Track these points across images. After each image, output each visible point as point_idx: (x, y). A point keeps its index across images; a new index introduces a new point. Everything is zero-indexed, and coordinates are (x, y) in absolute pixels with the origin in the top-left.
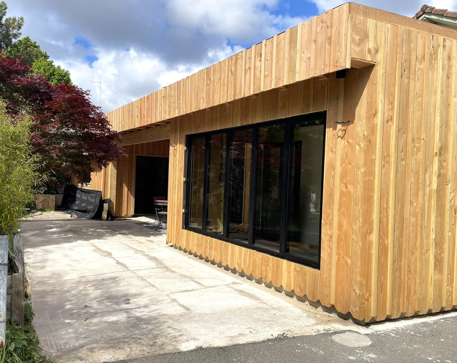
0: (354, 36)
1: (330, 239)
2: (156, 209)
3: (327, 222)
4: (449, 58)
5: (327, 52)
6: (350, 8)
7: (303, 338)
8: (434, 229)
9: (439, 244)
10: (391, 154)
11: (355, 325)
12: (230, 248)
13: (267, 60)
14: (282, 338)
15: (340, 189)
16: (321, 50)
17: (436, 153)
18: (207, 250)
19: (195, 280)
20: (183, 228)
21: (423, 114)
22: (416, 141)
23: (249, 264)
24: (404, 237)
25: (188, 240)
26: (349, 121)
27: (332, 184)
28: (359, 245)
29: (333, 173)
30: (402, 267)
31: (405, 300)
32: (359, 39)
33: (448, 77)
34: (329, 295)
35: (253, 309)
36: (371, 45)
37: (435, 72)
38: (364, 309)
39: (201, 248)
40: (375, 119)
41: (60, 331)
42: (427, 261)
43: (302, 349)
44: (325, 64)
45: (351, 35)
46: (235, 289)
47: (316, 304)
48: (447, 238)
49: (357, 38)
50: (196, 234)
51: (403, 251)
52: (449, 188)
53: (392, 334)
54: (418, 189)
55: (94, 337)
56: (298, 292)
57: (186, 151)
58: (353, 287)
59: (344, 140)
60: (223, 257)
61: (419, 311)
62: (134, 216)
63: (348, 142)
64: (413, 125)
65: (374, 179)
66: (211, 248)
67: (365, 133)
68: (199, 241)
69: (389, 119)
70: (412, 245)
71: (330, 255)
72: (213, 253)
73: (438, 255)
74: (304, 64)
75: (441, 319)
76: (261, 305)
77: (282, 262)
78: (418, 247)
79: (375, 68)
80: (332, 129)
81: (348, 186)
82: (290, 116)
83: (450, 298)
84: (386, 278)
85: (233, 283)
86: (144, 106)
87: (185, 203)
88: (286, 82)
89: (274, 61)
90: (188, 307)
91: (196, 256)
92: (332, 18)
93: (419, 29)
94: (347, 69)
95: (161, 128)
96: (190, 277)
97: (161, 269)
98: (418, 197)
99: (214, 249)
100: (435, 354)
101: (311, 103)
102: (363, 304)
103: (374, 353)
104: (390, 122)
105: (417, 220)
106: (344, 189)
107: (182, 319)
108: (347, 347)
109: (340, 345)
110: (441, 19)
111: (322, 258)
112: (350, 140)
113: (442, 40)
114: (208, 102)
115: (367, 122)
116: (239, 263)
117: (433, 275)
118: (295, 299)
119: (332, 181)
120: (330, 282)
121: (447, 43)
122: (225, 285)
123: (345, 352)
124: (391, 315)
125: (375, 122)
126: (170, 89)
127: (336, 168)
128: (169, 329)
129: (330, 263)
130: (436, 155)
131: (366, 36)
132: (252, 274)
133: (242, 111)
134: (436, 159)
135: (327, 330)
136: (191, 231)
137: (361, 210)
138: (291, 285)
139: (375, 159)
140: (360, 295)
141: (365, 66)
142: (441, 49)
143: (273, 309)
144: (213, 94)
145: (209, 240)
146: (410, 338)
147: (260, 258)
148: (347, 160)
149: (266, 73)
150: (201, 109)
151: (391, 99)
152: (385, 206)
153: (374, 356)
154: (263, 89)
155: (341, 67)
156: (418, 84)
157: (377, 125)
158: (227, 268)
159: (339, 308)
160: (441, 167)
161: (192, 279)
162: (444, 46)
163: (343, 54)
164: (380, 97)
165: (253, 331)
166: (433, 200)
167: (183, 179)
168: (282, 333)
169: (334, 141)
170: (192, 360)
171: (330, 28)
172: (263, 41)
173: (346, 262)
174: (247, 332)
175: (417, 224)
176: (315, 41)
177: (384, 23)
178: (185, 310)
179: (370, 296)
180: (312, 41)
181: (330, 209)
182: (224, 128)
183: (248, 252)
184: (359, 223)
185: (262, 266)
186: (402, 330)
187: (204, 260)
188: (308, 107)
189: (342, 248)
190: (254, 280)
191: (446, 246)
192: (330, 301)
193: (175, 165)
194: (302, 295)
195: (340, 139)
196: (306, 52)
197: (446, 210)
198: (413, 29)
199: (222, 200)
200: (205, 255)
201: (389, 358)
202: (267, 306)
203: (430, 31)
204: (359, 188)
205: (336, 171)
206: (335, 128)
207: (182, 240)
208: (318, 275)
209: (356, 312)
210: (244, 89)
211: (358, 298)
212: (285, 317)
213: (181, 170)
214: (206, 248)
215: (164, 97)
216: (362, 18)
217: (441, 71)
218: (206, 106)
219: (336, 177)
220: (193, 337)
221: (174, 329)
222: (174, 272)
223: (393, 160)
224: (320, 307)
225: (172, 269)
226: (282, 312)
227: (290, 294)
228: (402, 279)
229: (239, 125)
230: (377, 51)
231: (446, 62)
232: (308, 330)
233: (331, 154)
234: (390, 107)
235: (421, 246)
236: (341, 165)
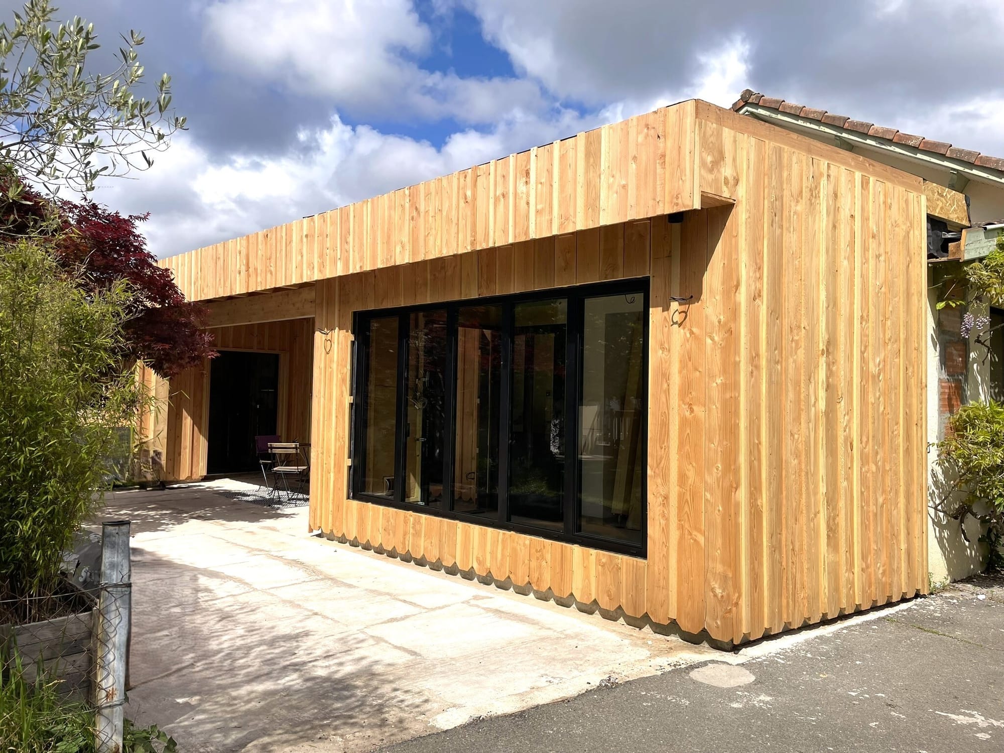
0: (704, 154)
1: (665, 502)
2: (261, 461)
3: (657, 471)
4: (836, 195)
5: (658, 179)
6: (697, 108)
7: (643, 681)
8: (825, 478)
9: (831, 501)
10: (761, 353)
11: (715, 651)
12: (459, 531)
13: (541, 183)
14: (609, 687)
15: (679, 414)
16: (646, 175)
17: (823, 350)
18: (407, 538)
19: (401, 598)
20: (348, 498)
21: (803, 287)
22: (795, 331)
23: (502, 559)
24: (784, 493)
25: (361, 521)
26: (692, 297)
27: (665, 406)
28: (719, 511)
29: (665, 386)
30: (783, 543)
31: (790, 600)
32: (712, 162)
33: (834, 227)
34: (665, 603)
35: (534, 641)
36: (727, 171)
37: (817, 218)
38: (731, 622)
39: (394, 535)
40: (737, 294)
41: (178, 720)
42: (816, 531)
43: (652, 700)
44: (654, 199)
45: (700, 153)
46: (484, 609)
47: (638, 622)
48: (842, 492)
49: (709, 159)
50: (382, 507)
51: (784, 516)
52: (843, 408)
53: (779, 660)
54: (800, 410)
55: (257, 725)
56: (604, 603)
57: (353, 343)
58: (709, 585)
59: (684, 328)
60: (446, 549)
61: (809, 619)
62: (205, 479)
63: (692, 333)
64: (789, 305)
65: (739, 396)
66: (417, 534)
67: (722, 317)
68: (388, 522)
69: (757, 295)
70: (794, 504)
71: (665, 531)
72: (422, 542)
73: (831, 521)
74: (615, 195)
75: (843, 629)
76: (544, 633)
77: (572, 549)
78: (804, 508)
79: (734, 210)
80: (661, 309)
81: (695, 408)
82: (578, 284)
83: (851, 592)
84: (761, 564)
85: (476, 598)
86: (257, 251)
87: (352, 446)
88: (580, 225)
89: (556, 186)
90: (413, 649)
91: (380, 551)
92: (664, 122)
93: (793, 147)
94: (695, 210)
95: (288, 295)
96: (388, 594)
97: (322, 583)
98: (800, 424)
99: (423, 535)
100: (857, 685)
101: (620, 261)
102: (730, 611)
103: (766, 694)
104: (757, 300)
105: (800, 463)
106: (687, 414)
107: (413, 673)
108: (722, 690)
109: (709, 686)
110: (774, 116)
111: (650, 537)
112: (694, 330)
113: (826, 165)
114: (414, 252)
115: (723, 297)
116: (481, 559)
117: (826, 555)
118: (597, 615)
119: (664, 400)
120: (666, 579)
121: (833, 171)
122: (463, 603)
123: (721, 697)
124: (770, 628)
125: (737, 299)
126: (322, 220)
127: (670, 377)
128: (398, 693)
129: (666, 544)
130: (823, 354)
131: (720, 158)
132: (509, 577)
133: (480, 271)
134: (823, 360)
135: (675, 666)
136: (367, 502)
137: (719, 449)
138: (590, 590)
139: (740, 361)
140: (722, 596)
141: (718, 204)
142: (824, 181)
143: (568, 637)
144: (426, 236)
145: (412, 519)
146: (808, 664)
147: (524, 545)
148: (690, 364)
149: (539, 207)
150: (397, 264)
151: (758, 261)
152: (756, 441)
153: (768, 699)
154: (533, 235)
155: (684, 206)
156: (794, 237)
157: (740, 303)
158: (452, 571)
159: (685, 626)
160: (830, 373)
161: (394, 597)
162: (829, 176)
163: (688, 185)
164: (744, 258)
165: (552, 680)
166: (821, 429)
167: (348, 399)
168: (606, 677)
169: (666, 330)
170: (476, 741)
171: (662, 140)
172: (532, 149)
173: (695, 540)
174: (542, 682)
175: (801, 469)
176: (635, 158)
177: (746, 135)
178: (409, 656)
179: (739, 597)
180: (630, 159)
181: (662, 448)
182: (441, 300)
183: (501, 534)
184: (715, 470)
185: (530, 560)
186: (792, 651)
187: (399, 558)
188: (614, 268)
189: (687, 518)
190: (512, 589)
191: (842, 504)
192: (667, 613)
193: (328, 370)
194: (612, 608)
195: (676, 326)
196: (618, 176)
197: (839, 445)
198: (786, 148)
199: (417, 437)
200: (404, 547)
201: (792, 700)
202: (555, 633)
203: (809, 151)
204: (714, 411)
205: (671, 382)
206: (666, 308)
207: (347, 522)
208: (644, 568)
209: (718, 627)
210: (494, 232)
211: (720, 603)
212: (595, 649)
213: (343, 380)
214: (405, 534)
215: (307, 236)
216: (715, 125)
217: (825, 215)
218: (409, 259)
219: (671, 392)
220: (452, 703)
221: (406, 692)
222: (350, 586)
223: (763, 363)
224: (648, 626)
225: (345, 581)
226: (587, 641)
227: (587, 609)
228: (784, 564)
229: (474, 295)
230: (737, 181)
231: (831, 203)
232: (644, 668)
233: (661, 352)
234: (758, 276)
235: (808, 506)
236: (680, 372)
